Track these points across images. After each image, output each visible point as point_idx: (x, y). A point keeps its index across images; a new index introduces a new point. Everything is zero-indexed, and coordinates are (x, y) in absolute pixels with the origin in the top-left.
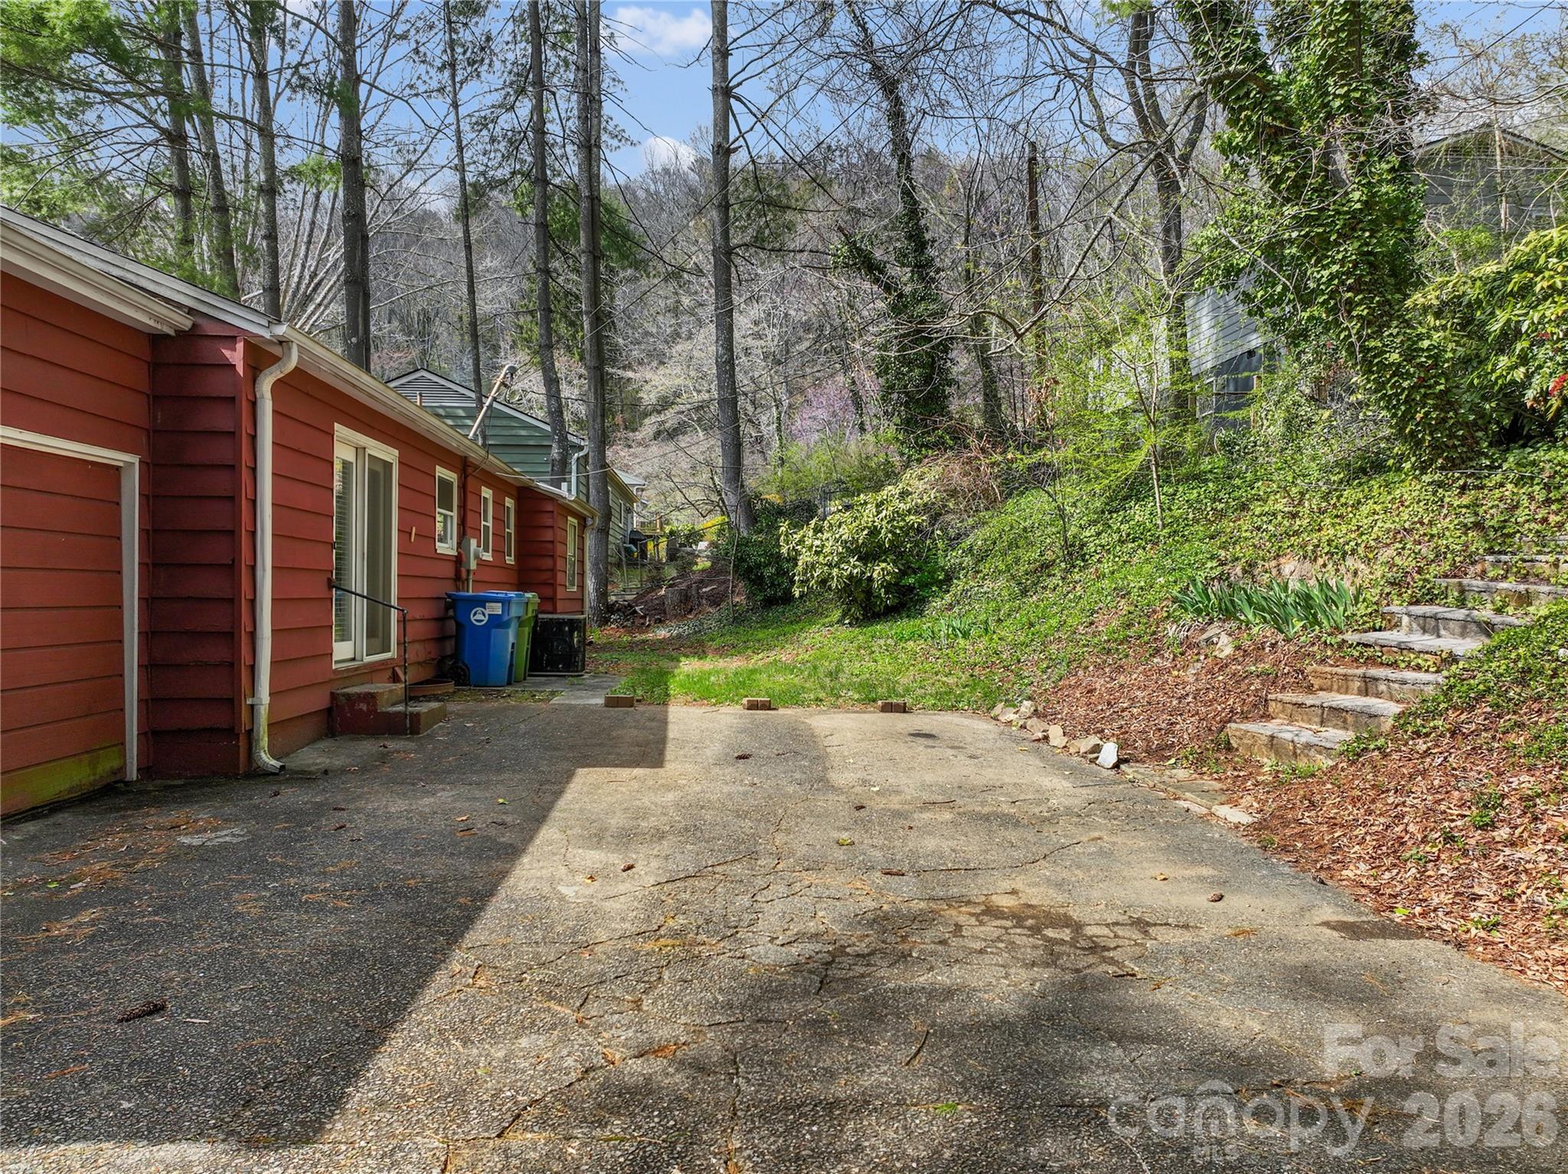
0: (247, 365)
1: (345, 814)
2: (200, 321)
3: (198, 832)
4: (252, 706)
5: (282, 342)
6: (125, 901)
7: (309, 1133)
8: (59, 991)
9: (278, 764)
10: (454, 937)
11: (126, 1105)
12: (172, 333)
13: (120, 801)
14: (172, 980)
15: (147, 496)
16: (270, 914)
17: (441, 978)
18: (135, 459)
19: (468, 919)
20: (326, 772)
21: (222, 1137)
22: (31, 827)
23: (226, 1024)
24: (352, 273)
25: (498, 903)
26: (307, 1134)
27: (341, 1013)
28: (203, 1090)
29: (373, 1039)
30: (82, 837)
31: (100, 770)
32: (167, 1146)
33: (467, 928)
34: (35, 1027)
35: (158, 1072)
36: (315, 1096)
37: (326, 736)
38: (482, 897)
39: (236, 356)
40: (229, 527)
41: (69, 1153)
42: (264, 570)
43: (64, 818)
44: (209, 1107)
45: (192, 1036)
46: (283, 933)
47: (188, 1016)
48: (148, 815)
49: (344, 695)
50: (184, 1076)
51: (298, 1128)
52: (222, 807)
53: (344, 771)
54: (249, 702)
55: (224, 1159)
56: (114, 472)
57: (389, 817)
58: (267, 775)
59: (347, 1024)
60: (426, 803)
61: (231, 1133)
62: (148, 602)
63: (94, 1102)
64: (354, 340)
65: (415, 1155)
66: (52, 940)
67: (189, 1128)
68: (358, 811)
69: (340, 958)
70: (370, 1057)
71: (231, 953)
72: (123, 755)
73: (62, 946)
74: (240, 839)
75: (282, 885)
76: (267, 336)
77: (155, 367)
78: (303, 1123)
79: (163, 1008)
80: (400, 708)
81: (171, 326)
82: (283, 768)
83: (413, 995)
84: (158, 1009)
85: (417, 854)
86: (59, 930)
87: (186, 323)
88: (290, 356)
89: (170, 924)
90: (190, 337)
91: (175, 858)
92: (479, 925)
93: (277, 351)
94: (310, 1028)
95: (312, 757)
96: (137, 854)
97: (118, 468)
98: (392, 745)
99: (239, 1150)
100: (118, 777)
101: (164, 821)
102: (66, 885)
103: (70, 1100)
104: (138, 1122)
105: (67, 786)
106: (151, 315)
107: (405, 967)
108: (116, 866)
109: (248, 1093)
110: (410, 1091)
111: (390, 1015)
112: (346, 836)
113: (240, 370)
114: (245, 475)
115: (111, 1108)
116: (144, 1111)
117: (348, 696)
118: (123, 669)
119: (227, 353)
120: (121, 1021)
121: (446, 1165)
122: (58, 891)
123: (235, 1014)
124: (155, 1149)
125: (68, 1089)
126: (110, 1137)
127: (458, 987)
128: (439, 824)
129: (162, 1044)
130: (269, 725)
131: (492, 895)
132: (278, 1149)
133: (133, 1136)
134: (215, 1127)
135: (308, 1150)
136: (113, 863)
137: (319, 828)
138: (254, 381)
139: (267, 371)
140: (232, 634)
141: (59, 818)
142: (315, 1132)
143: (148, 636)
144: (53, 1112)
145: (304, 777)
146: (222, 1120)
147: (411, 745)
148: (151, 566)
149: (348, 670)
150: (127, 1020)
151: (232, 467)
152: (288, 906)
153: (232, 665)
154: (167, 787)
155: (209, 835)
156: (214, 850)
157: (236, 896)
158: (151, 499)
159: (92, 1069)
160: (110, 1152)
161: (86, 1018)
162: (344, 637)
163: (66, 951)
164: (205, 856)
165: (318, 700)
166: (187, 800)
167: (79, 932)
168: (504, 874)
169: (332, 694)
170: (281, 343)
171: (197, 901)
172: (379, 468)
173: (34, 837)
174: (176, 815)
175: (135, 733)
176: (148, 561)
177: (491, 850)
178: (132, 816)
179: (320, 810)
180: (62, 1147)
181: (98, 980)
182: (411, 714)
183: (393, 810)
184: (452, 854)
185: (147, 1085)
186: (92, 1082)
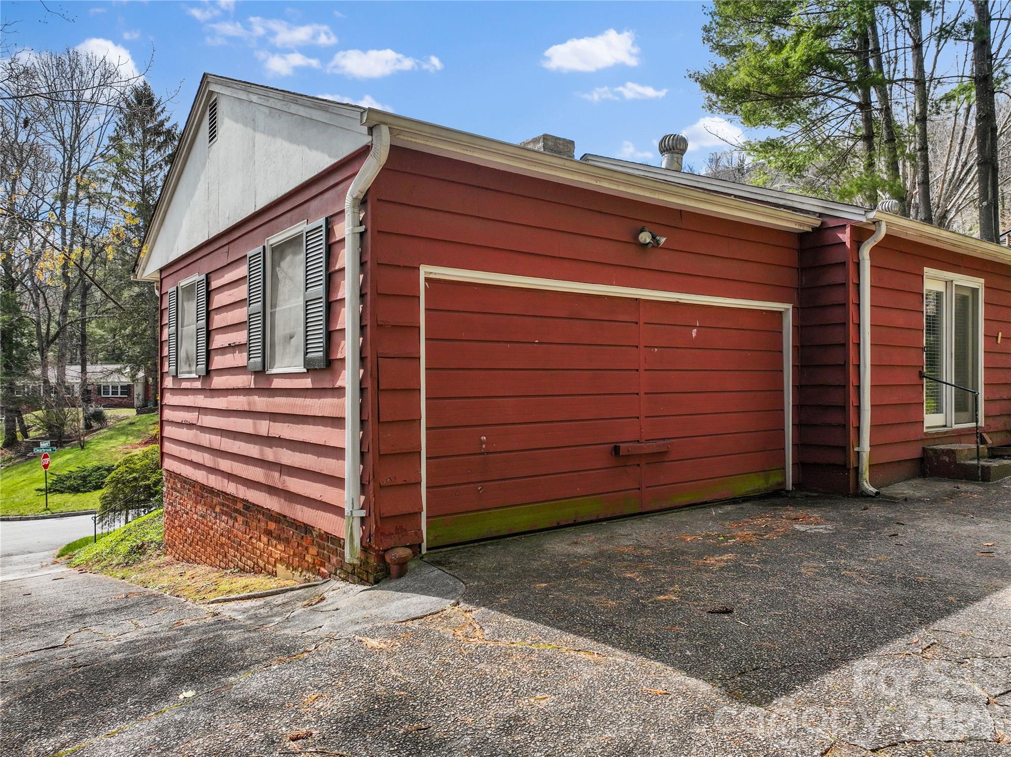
0: (852, 241)
1: (902, 528)
2: (825, 219)
3: (807, 524)
4: (858, 453)
5: (876, 222)
6: (748, 553)
7: (764, 700)
8: (693, 590)
9: (874, 490)
10: (926, 620)
11: (688, 653)
12: (810, 230)
13: (778, 501)
14: (744, 599)
15: (797, 326)
16: (817, 577)
17: (900, 643)
18: (789, 306)
19: (947, 611)
20: (906, 499)
21: (720, 685)
22: (729, 508)
23: (756, 630)
24: (983, 157)
25: (981, 607)
26: (761, 702)
27: (821, 644)
28: (725, 659)
29: (830, 664)
30: (749, 517)
31: (771, 481)
32: (694, 679)
33: (942, 617)
34: (674, 603)
35: (710, 643)
36: (778, 683)
37: (919, 476)
38: (967, 600)
39: (845, 237)
40: (843, 342)
41: (653, 665)
42: (865, 367)
43: (747, 506)
44: (723, 668)
45: (736, 631)
46: (818, 590)
47: (741, 620)
48: (788, 510)
49: (932, 450)
50: (721, 649)
51: (759, 696)
52: (829, 512)
53: (919, 500)
54: (856, 449)
55: (714, 696)
56: (780, 314)
57: (933, 533)
58: (866, 496)
59: (821, 651)
60: (966, 529)
61: (724, 685)
62: (798, 388)
63: (676, 647)
64: (985, 203)
65: (811, 738)
66: (705, 565)
67: (708, 675)
68: (913, 527)
69: (841, 611)
70: (822, 673)
71: (783, 593)
72: (784, 474)
73: (706, 569)
74: (829, 532)
75: (835, 563)
76: (864, 220)
77: (802, 251)
78: (763, 695)
79: (731, 612)
80: (975, 462)
81: (809, 226)
82: (877, 493)
83: (873, 647)
84: (727, 612)
85: (938, 561)
86: (711, 560)
87: (817, 223)
88: (880, 230)
89: (761, 570)
90: (819, 231)
91: (786, 536)
92: (952, 618)
93: (873, 228)
94: (798, 646)
95: (903, 489)
96: (768, 529)
97: (781, 313)
98: (963, 487)
99: (723, 695)
100: (781, 487)
101: (793, 515)
102: (727, 539)
103: (667, 642)
104: (688, 663)
105: (752, 489)
106: (796, 223)
107: (879, 629)
108: (755, 534)
109: (745, 669)
110: (833, 702)
111: (851, 654)
112: (895, 540)
113: (848, 245)
114: (852, 309)
115: (681, 652)
116: (693, 659)
117: (935, 451)
118: (784, 426)
119: (840, 236)
120: (709, 612)
121: (826, 752)
122: (722, 541)
123: (764, 626)
124: (688, 678)
125: (669, 636)
126: (673, 665)
127: (907, 652)
128: (968, 545)
129: (720, 630)
130: (870, 466)
131: (977, 600)
132: (742, 702)
133: (682, 668)
134: (720, 679)
135: (755, 709)
136: (754, 532)
137: (880, 533)
138: (858, 249)
139: (866, 242)
140: (844, 407)
141: (744, 505)
142: (766, 702)
143: (798, 407)
144: (657, 645)
145: (891, 501)
146: (725, 677)
147: (979, 489)
148: (800, 367)
149: (937, 433)
150: (712, 613)
151: (844, 305)
152: (831, 575)
153: (844, 426)
154: (807, 496)
155: (813, 526)
156: (810, 536)
157: (805, 563)
158: (798, 328)
159: (684, 631)
160: (669, 672)
161: (696, 606)
162: (938, 410)
163: (706, 572)
164: (803, 537)
165: (914, 452)
166: (812, 505)
167: (718, 564)
168: (997, 589)
169: (924, 448)
170: (874, 223)
171: (784, 561)
172: (968, 293)
173: (727, 513)
174: (801, 513)
175: (791, 463)
176: (796, 364)
177: (998, 569)
178: (779, 509)
179: (888, 522)
180: (652, 662)
181: (711, 590)
182: (983, 466)
183: (938, 530)
184: (965, 567)
185: (702, 647)
186: (681, 637)
